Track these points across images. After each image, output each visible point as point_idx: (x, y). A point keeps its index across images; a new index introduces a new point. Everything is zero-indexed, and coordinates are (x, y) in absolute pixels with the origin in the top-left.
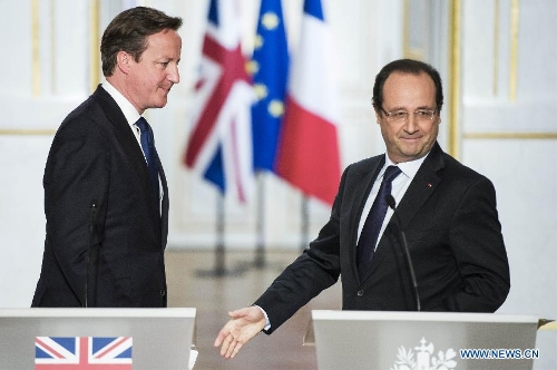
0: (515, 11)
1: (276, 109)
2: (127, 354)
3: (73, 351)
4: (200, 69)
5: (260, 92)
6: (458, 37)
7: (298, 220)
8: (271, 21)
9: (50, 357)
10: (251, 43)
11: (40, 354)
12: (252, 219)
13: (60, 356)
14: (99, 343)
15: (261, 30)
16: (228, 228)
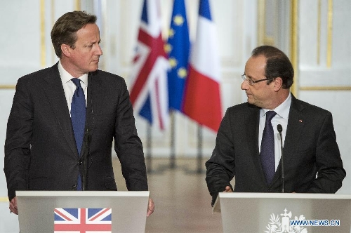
0: (330, 14)
1: (182, 73)
2: (108, 218)
3: (76, 216)
4: (136, 49)
5: (172, 63)
6: (296, 29)
7: (195, 140)
8: (179, 20)
9: (63, 220)
10: (167, 33)
11: (58, 218)
12: (168, 140)
13: (69, 220)
14: (92, 212)
15: (173, 25)
16: (154, 145)
